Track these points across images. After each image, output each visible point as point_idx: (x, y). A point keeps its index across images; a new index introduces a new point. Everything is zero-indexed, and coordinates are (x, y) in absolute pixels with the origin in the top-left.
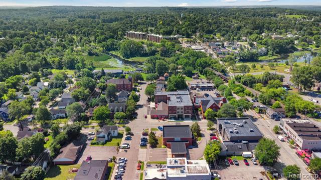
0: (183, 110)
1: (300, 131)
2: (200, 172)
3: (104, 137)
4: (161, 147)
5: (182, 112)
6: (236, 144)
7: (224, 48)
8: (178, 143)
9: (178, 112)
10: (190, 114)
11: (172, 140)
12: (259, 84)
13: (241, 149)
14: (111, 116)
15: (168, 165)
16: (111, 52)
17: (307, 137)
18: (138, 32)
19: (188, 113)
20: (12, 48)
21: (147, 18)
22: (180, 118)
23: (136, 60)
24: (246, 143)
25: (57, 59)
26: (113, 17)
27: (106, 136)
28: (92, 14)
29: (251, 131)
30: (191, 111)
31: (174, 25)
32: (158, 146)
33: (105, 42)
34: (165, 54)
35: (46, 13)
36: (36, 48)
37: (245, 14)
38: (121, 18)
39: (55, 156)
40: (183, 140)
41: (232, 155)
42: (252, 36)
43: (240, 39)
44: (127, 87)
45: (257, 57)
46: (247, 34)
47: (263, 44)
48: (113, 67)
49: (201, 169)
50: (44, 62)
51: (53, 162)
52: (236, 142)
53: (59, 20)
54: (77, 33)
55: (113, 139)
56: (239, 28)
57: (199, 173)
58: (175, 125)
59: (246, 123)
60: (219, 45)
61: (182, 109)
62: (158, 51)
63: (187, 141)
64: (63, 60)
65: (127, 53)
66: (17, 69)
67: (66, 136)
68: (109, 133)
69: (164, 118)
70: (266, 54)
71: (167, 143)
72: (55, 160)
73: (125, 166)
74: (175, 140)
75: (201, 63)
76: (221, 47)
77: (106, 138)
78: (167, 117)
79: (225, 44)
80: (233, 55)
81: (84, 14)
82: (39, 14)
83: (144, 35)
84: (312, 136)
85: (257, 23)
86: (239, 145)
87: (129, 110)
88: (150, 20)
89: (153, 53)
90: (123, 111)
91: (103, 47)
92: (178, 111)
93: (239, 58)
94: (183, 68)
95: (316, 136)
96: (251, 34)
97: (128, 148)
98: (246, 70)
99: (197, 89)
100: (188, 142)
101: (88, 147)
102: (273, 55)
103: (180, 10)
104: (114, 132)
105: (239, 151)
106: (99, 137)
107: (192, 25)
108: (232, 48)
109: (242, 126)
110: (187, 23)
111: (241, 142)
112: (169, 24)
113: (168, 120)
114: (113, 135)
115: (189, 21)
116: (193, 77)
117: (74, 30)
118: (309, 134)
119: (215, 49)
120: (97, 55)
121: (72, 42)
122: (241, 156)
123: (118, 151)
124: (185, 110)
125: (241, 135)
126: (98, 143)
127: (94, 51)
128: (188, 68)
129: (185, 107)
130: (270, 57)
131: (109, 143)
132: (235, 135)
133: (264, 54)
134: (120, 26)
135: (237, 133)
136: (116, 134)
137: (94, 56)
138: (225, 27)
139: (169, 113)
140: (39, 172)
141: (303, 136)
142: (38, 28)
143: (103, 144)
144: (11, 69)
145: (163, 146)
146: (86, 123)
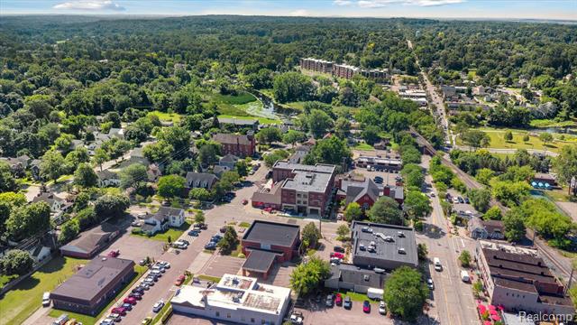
0: (307, 200)
1: (501, 267)
2: (264, 306)
3: (154, 224)
4: (236, 255)
5: (305, 203)
6: (362, 270)
7: (472, 97)
8: (265, 252)
9: (299, 202)
10: (319, 209)
11: (257, 247)
12: (485, 170)
13: (368, 282)
14: (183, 193)
15: (220, 285)
16: (261, 91)
17: (507, 282)
18: (321, 61)
19: (316, 204)
20: (109, 74)
21: (351, 36)
22: (301, 212)
23: (294, 108)
24: (382, 273)
25: (161, 96)
26: (292, 34)
27: (158, 223)
28: (261, 29)
29: (401, 253)
30: (320, 203)
31: (393, 51)
32: (233, 252)
33: (254, 74)
34: (350, 100)
35: (190, 26)
36: (142, 78)
37: (552, 35)
38: (304, 36)
39: (65, 242)
40: (274, 249)
41: (349, 290)
42: (539, 77)
43: (512, 83)
44: (244, 149)
45: (529, 120)
46: (531, 74)
47: (553, 96)
48: (248, 115)
49: (269, 302)
50: (141, 99)
51: (60, 251)
52: (364, 267)
53: (205, 37)
54: (223, 57)
55: (171, 230)
56: (520, 63)
57: (261, 308)
58: (286, 223)
59: (402, 236)
60: (463, 91)
61: (305, 196)
62: (338, 95)
63: (281, 253)
64: (171, 98)
65: (282, 95)
66: (96, 106)
67: (94, 214)
68: (166, 220)
69: (273, 209)
70: (551, 116)
71: (247, 250)
72: (63, 248)
73: (160, 276)
74: (262, 247)
75: (395, 122)
76: (463, 95)
77: (158, 227)
78: (278, 208)
79: (476, 90)
80: (479, 112)
81: (248, 28)
82: (179, 28)
83: (330, 66)
84: (521, 281)
85: (563, 54)
86: (366, 274)
87: (218, 188)
88: (354, 40)
89: (328, 98)
90: (206, 188)
91: (250, 81)
92: (298, 199)
93: (489, 119)
94: (362, 127)
95: (531, 283)
96: (539, 73)
97: (183, 249)
98: (482, 142)
99: (369, 166)
100: (282, 255)
101: (125, 236)
102: (567, 118)
103: (424, 23)
104: (174, 219)
105: (362, 284)
106: (146, 223)
107: (429, 51)
108: (485, 99)
109: (391, 241)
110: (419, 48)
111: (372, 268)
112: (384, 49)
113: (278, 213)
114: (172, 224)
115: (427, 44)
116: (376, 145)
117: (218, 52)
118: (517, 276)
119: (451, 97)
120: (235, 93)
121: (205, 71)
122: (366, 294)
123: (166, 250)
124: (310, 199)
125: (378, 257)
126: (142, 232)
127: (230, 87)
128: (370, 128)
129: (310, 193)
130: (559, 121)
131: (161, 235)
132: (366, 254)
133: (548, 114)
134: (295, 48)
135: (372, 251)
136: (177, 223)
137: (229, 96)
138: (490, 57)
139: (282, 202)
140: (23, 259)
141: (502, 278)
142: (165, 47)
143: (150, 236)
144: (88, 105)
145: (241, 254)
146: (142, 198)
